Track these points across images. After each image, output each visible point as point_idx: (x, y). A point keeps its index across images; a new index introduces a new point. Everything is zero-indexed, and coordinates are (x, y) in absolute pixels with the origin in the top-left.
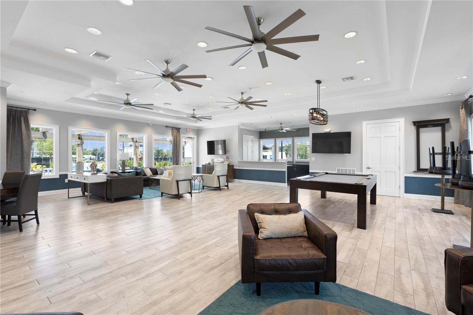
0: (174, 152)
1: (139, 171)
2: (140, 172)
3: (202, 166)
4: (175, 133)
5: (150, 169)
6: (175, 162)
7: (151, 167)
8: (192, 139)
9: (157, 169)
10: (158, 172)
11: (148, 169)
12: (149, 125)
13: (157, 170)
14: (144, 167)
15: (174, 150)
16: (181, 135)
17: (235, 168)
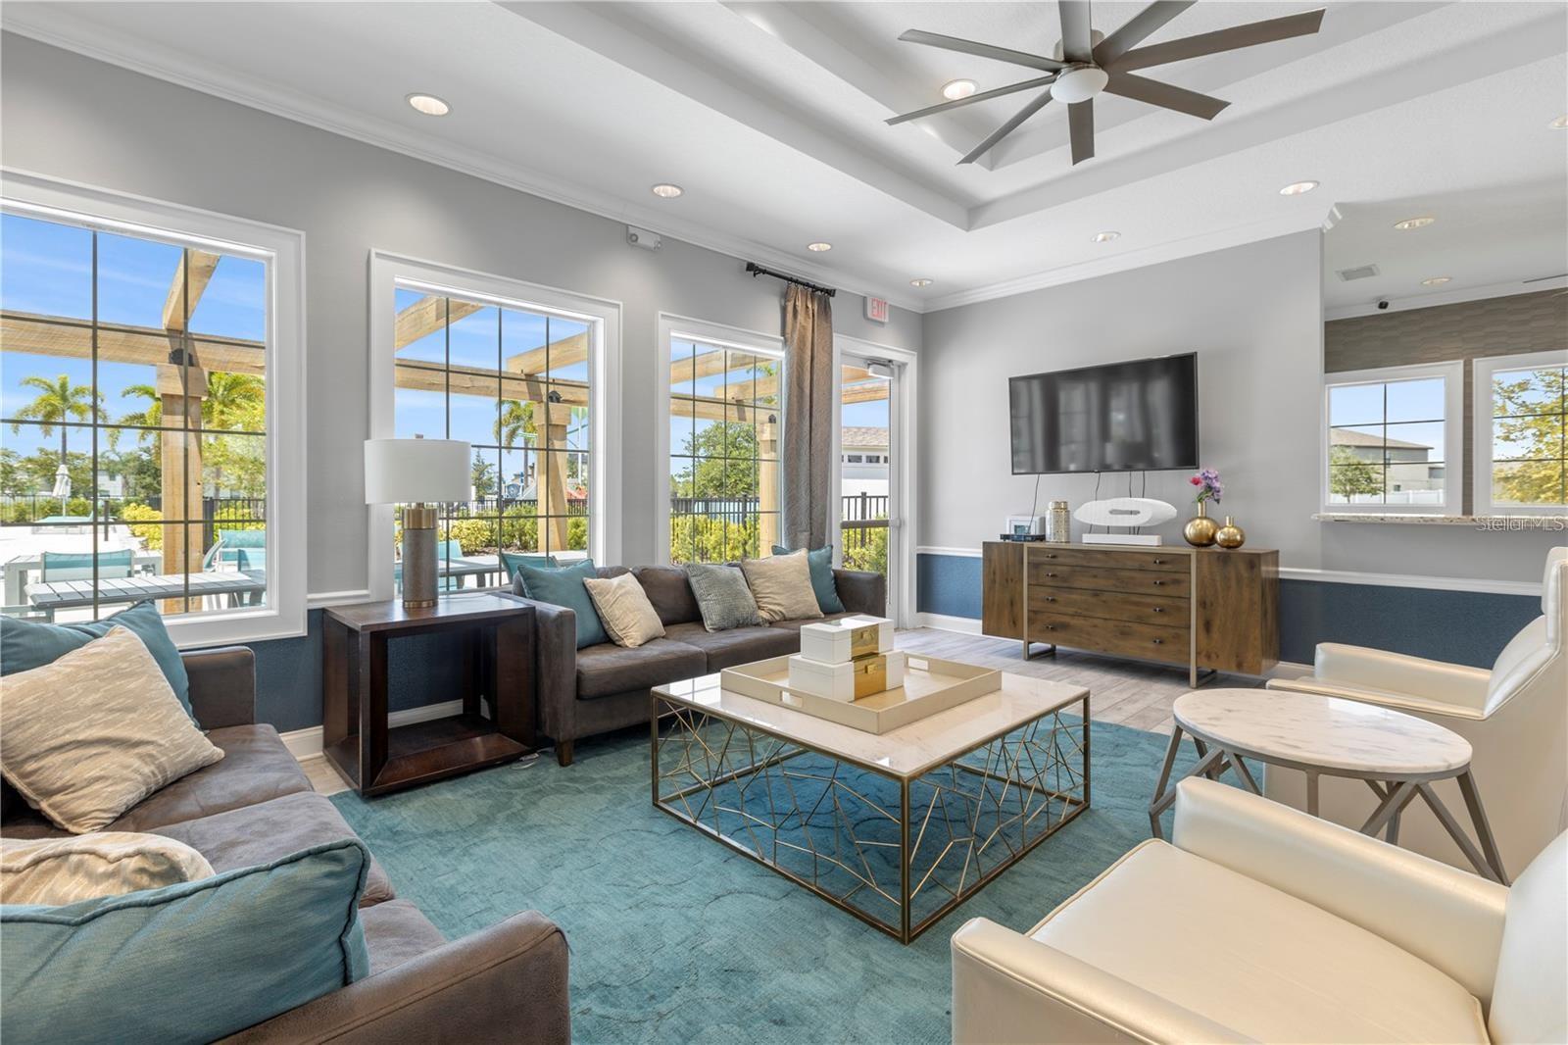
0: (798, 454)
1: (555, 610)
2: (561, 615)
3: (985, 551)
4: (801, 317)
5: (643, 577)
6: (804, 519)
7: (648, 565)
8: (892, 374)
9: (693, 581)
10: (703, 606)
11: (629, 581)
12: (632, 239)
13: (698, 591)
14: (600, 563)
15: (799, 438)
16: (840, 342)
17: (1286, 571)
